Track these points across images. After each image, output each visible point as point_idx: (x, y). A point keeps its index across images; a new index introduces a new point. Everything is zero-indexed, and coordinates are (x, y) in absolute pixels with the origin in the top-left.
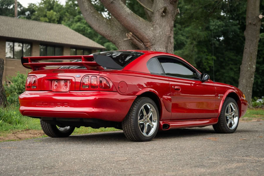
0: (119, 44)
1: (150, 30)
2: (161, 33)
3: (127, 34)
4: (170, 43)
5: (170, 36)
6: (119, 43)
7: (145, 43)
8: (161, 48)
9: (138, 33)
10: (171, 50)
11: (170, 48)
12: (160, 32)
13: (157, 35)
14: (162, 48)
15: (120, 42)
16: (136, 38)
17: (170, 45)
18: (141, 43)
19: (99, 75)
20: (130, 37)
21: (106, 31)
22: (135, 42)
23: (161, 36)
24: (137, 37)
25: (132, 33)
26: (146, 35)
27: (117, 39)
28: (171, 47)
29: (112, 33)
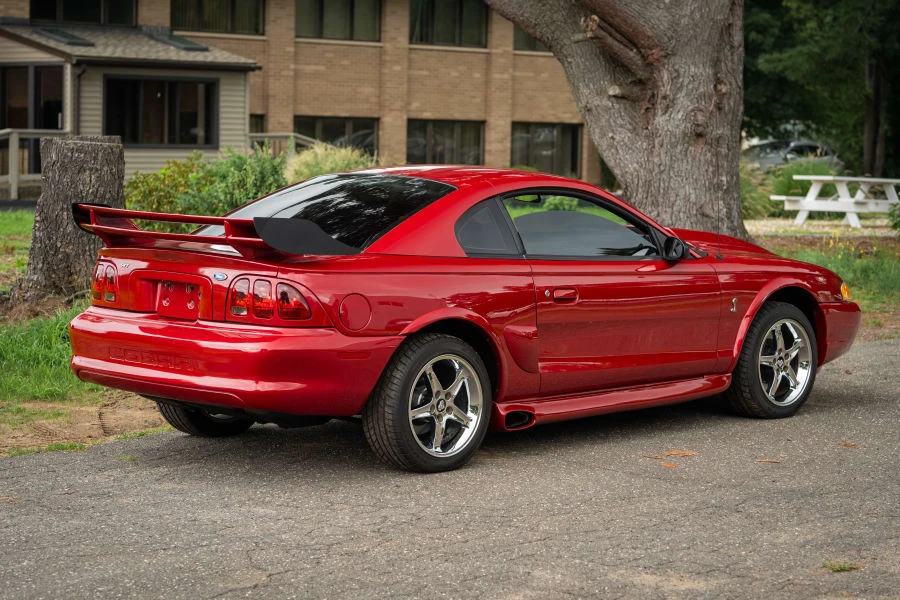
0: (563, 50)
1: (658, 7)
2: (698, 15)
3: (582, 20)
4: (728, 47)
5: (730, 25)
6: (562, 47)
7: (643, 51)
8: (695, 65)
9: (617, 16)
10: (734, 70)
11: (730, 64)
12: (692, 12)
13: (684, 21)
14: (701, 66)
15: (568, 43)
16: (613, 31)
17: (729, 54)
18: (632, 50)
19: (276, 277)
20: (592, 30)
21: (520, 6)
22: (611, 47)
23: (696, 25)
24: (616, 30)
25: (600, 17)
26: (645, 22)
27: (557, 33)
28: (732, 60)
29: (540, 13)
